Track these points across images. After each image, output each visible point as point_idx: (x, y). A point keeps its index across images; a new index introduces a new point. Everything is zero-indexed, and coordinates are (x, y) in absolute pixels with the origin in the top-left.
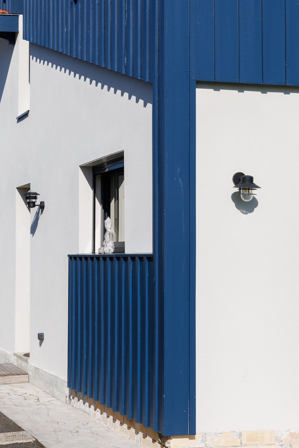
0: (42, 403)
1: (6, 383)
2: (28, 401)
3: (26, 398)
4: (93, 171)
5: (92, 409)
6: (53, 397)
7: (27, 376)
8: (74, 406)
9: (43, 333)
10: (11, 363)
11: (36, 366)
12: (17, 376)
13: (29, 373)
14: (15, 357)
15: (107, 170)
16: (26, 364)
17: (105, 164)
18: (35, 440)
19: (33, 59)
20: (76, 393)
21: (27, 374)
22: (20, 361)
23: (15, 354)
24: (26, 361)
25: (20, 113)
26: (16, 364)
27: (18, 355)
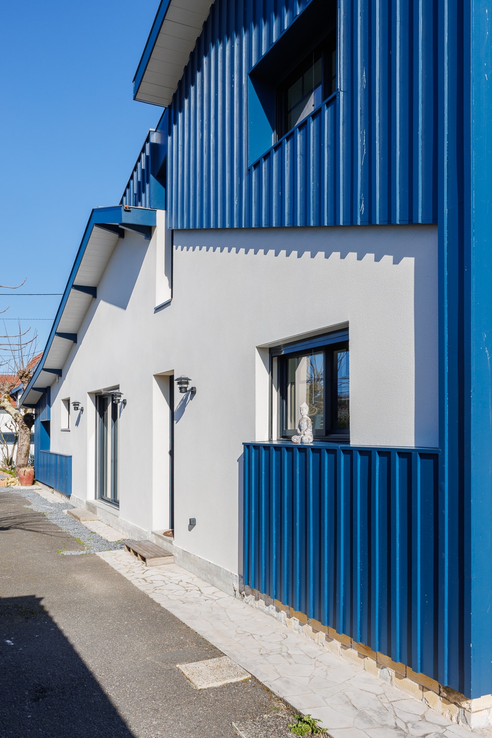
0: (209, 598)
1: (153, 565)
2: (190, 593)
3: (187, 588)
4: (270, 353)
5: (283, 615)
6: (213, 586)
7: (173, 557)
8: (250, 603)
9: (195, 519)
10: (147, 540)
11: (185, 550)
12: (163, 558)
13: (173, 554)
14: (153, 535)
15: (283, 353)
16: (169, 544)
17: (282, 347)
18: (250, 676)
19: (176, 249)
20: (252, 590)
21: (173, 555)
22: (161, 541)
23: (152, 533)
24: (171, 542)
25: (158, 304)
26: (154, 542)
27: (158, 534)
